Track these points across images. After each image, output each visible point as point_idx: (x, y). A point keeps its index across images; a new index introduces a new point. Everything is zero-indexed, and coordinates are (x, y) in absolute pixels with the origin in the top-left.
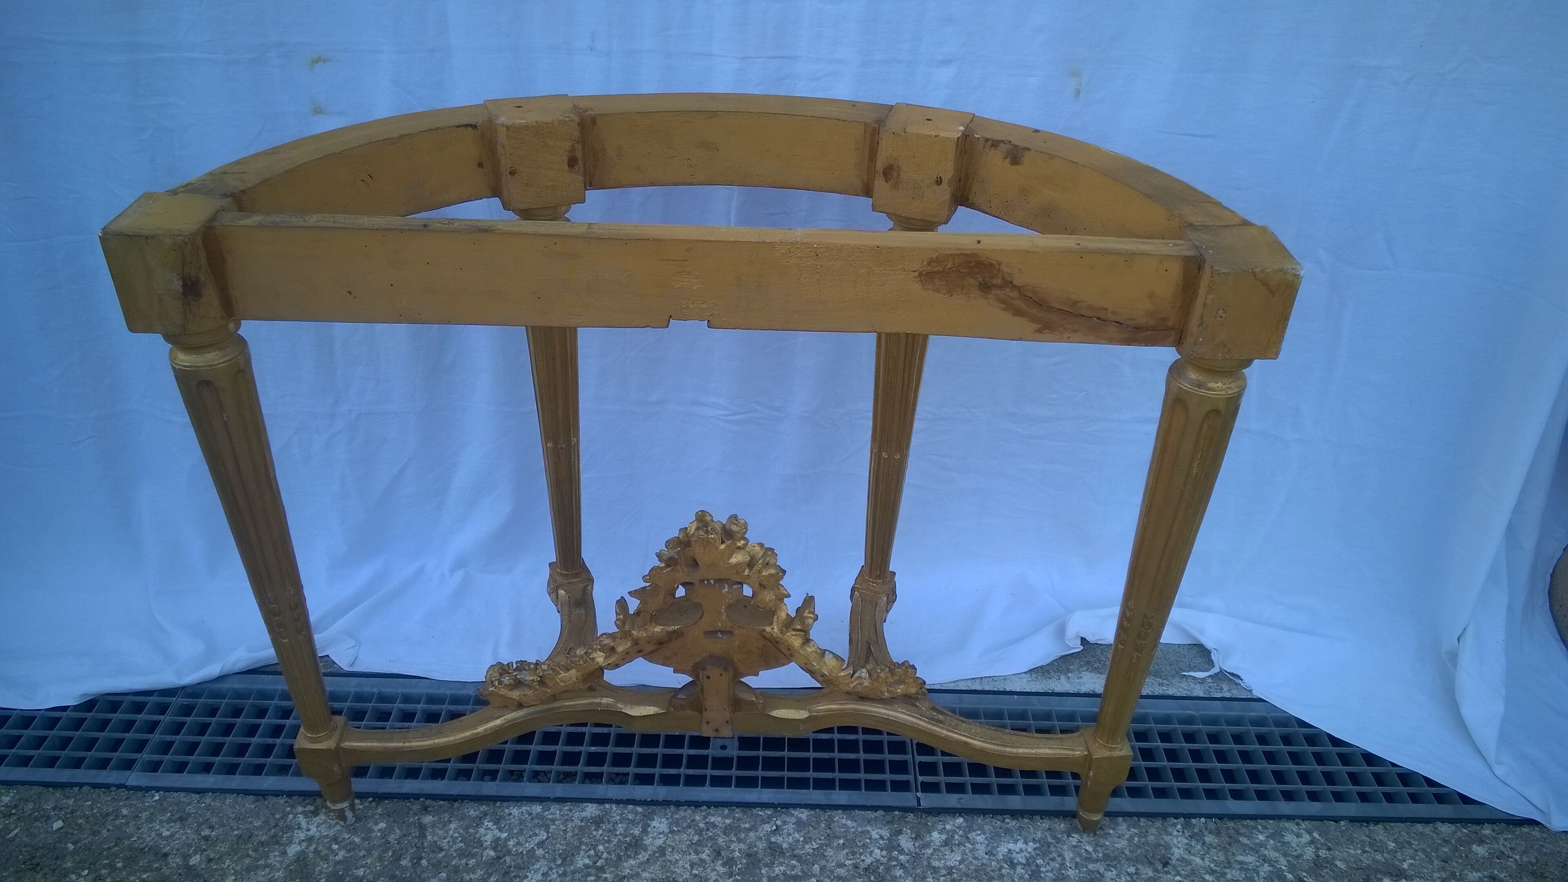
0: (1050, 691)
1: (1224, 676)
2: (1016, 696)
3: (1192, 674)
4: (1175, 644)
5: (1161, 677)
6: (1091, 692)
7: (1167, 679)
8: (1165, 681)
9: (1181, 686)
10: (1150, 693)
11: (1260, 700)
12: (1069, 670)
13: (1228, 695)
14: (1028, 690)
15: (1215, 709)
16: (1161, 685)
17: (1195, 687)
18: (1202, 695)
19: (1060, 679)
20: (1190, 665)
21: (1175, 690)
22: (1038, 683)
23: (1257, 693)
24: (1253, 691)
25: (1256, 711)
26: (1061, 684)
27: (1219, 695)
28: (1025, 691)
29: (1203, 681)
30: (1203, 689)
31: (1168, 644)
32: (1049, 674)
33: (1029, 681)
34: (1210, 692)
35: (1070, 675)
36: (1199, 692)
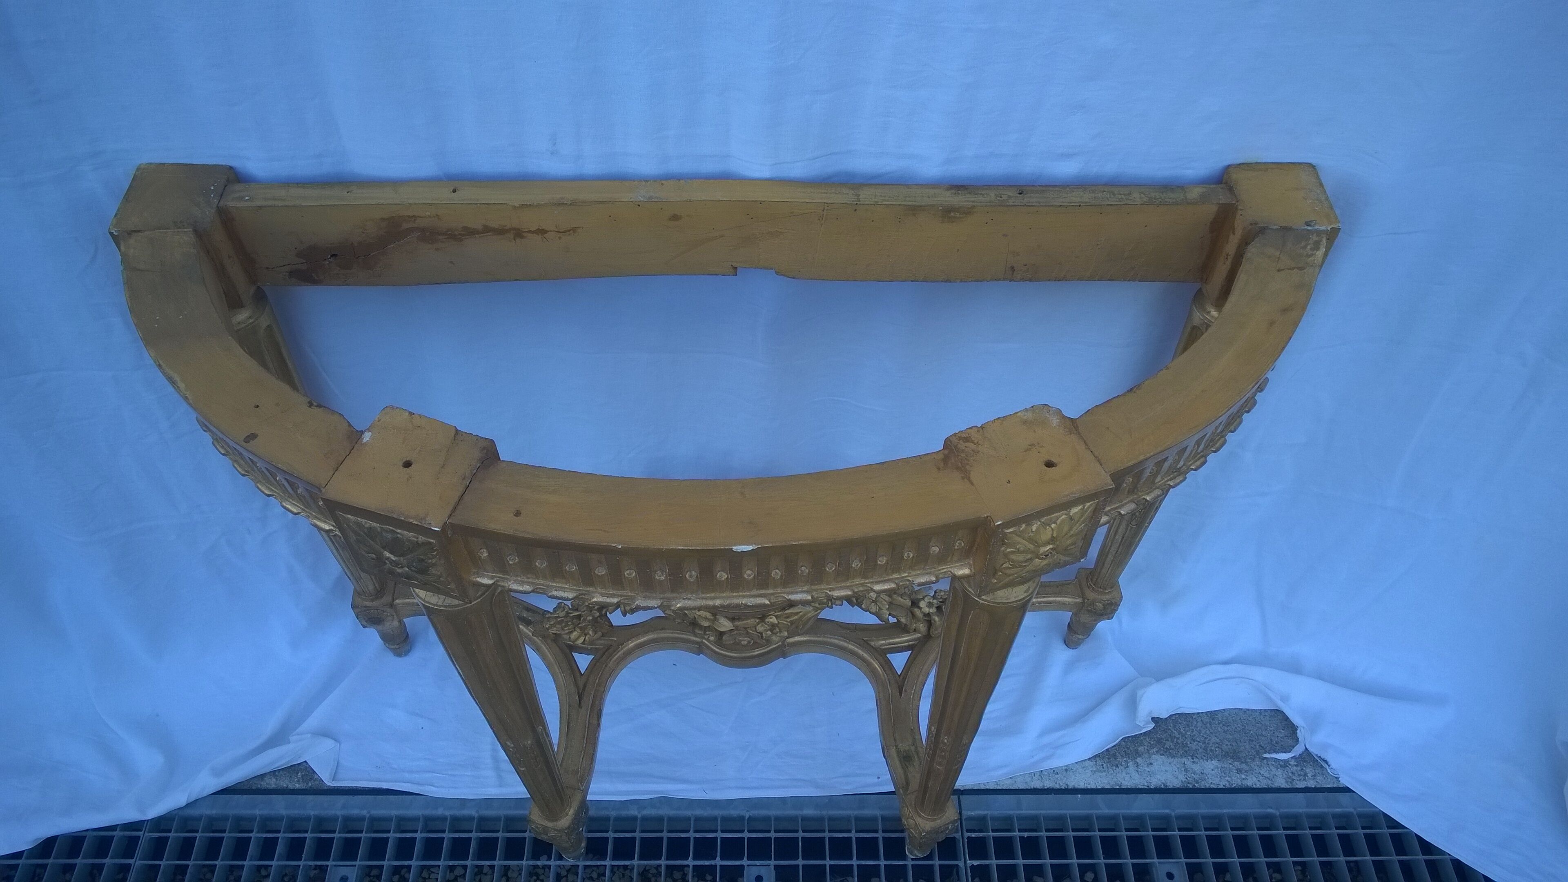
0: (1118, 787)
1: (1307, 758)
2: (1079, 795)
3: (1274, 756)
4: (1256, 711)
5: (1238, 759)
6: (1163, 786)
7: (1246, 763)
8: (1244, 766)
9: (1262, 773)
10: (1228, 786)
11: (1347, 790)
12: (1138, 754)
13: (1312, 784)
14: (1093, 786)
15: (1298, 805)
16: (1239, 771)
17: (1277, 773)
18: (1284, 785)
19: (1127, 767)
20: (1271, 740)
21: (1255, 779)
22: (1104, 774)
23: (1345, 781)
24: (1340, 779)
25: (1345, 806)
26: (1129, 778)
27: (1301, 785)
28: (1089, 787)
29: (1285, 764)
30: (1285, 776)
31: (1248, 710)
32: (1116, 759)
33: (1094, 772)
34: (1293, 780)
35: (1139, 760)
36: (1281, 782)
